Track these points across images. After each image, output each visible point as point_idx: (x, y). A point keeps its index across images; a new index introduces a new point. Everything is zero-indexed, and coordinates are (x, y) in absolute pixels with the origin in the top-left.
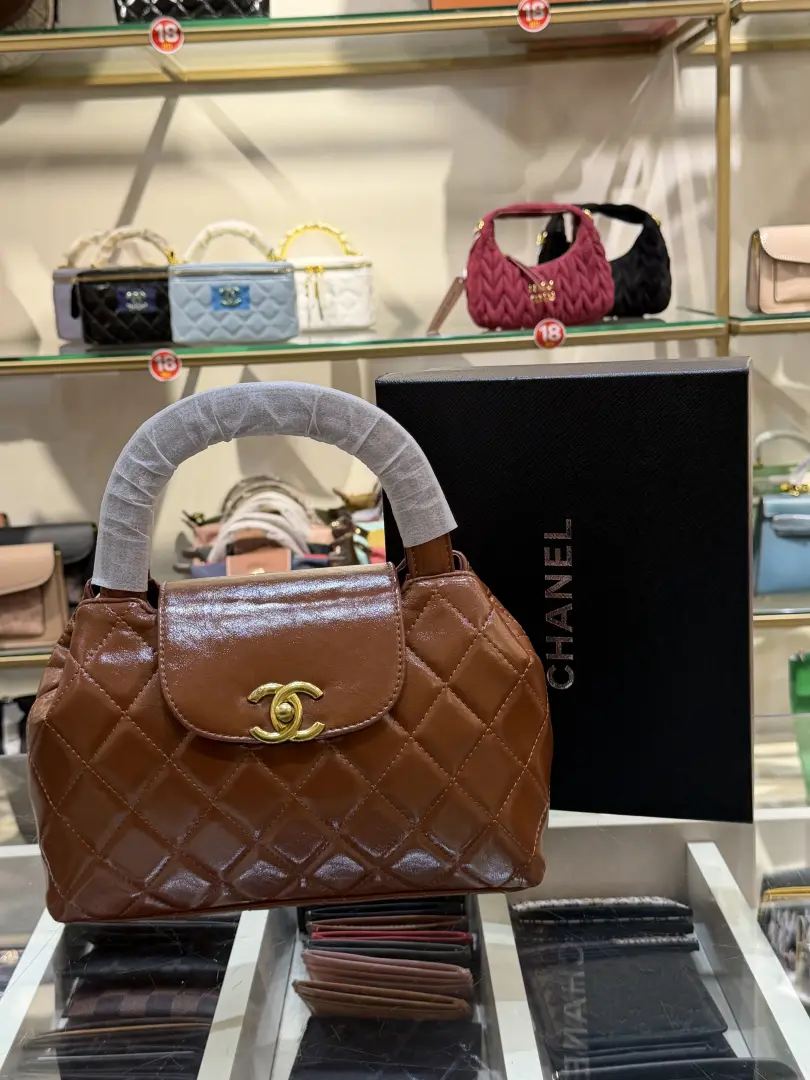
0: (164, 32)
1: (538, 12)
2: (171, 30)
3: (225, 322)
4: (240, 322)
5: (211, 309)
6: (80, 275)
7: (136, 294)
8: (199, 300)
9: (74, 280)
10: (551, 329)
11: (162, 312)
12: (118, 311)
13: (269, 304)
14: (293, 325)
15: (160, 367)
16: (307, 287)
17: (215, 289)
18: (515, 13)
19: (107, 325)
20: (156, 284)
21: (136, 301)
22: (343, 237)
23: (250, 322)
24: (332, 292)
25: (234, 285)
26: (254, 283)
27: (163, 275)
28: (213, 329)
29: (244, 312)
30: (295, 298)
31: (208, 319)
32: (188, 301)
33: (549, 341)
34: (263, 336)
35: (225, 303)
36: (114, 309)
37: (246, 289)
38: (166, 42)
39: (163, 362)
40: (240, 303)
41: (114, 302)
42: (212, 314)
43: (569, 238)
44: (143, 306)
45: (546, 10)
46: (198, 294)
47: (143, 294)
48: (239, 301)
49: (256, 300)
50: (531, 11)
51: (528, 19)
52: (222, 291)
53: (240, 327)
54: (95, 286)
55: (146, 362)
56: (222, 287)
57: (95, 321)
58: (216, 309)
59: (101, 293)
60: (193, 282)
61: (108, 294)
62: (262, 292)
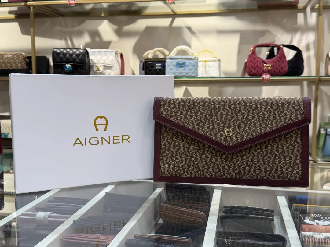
3: (179, 71)
4: (182, 71)
6: (145, 59)
7: (158, 64)
8: (173, 65)
9: (144, 61)
10: (267, 77)
11: (164, 69)
12: (154, 69)
13: (190, 67)
14: (196, 73)
16: (203, 66)
17: (177, 63)
19: (150, 72)
20: (163, 62)
21: (158, 66)
22: (214, 54)
23: (185, 71)
24: (209, 67)
25: (182, 62)
26: (187, 61)
27: (164, 60)
28: (176, 72)
29: (184, 69)
30: (197, 66)
31: (174, 70)
32: (170, 65)
33: (266, 79)
34: (188, 75)
35: (179, 66)
36: (152, 68)
37: (185, 63)
40: (183, 66)
41: (153, 66)
42: (176, 69)
43: (276, 54)
44: (160, 68)
46: (173, 64)
47: (160, 65)
48: (182, 66)
49: (187, 65)
52: (179, 63)
53: (182, 73)
54: (148, 62)
57: (147, 71)
58: (177, 68)
59: (150, 64)
60: (172, 61)
61: (152, 64)
62: (189, 64)
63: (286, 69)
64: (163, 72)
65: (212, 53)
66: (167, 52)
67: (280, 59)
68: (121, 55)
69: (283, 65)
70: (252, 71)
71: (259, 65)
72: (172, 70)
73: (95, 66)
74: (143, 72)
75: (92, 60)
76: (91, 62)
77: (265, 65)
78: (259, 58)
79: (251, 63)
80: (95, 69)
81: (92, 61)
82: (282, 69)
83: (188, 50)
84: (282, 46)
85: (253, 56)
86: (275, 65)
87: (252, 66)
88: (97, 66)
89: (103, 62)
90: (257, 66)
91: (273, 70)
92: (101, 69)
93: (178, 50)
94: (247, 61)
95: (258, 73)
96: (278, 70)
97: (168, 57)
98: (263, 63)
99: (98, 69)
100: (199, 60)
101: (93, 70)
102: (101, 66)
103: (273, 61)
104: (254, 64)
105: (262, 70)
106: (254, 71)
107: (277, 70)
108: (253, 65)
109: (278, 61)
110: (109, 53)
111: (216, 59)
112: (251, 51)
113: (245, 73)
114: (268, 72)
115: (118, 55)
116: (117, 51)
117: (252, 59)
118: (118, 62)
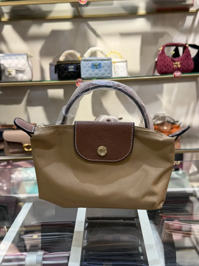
3: (95, 72)
4: (98, 72)
5: (91, 69)
6: (58, 62)
8: (89, 67)
9: (56, 64)
10: (178, 74)
11: (78, 71)
12: (67, 71)
13: (106, 68)
14: (111, 73)
15: (79, 83)
17: (92, 64)
19: (64, 74)
21: (71, 68)
23: (101, 72)
24: (118, 68)
25: (97, 63)
26: (102, 62)
27: (78, 62)
28: (92, 74)
29: (100, 70)
31: (90, 71)
32: (85, 67)
34: (104, 76)
35: (95, 67)
36: (65, 71)
37: (100, 64)
39: (80, 82)
41: (66, 69)
44: (73, 70)
46: (88, 65)
47: (73, 67)
48: (98, 67)
49: (102, 67)
52: (94, 65)
53: (98, 74)
54: (61, 65)
55: (75, 82)
56: (94, 63)
57: (61, 74)
58: (93, 69)
60: (87, 62)
61: (65, 67)
62: (104, 65)
63: (192, 66)
64: (77, 75)
65: (119, 54)
66: (78, 55)
67: (187, 57)
68: (30, 59)
69: (190, 63)
70: (163, 69)
71: (169, 64)
72: (87, 71)
73: (6, 71)
74: (56, 76)
75: (3, 65)
76: (2, 67)
77: (174, 63)
78: (168, 57)
79: (162, 62)
80: (7, 74)
82: (189, 66)
83: (102, 52)
84: (187, 46)
85: (163, 55)
86: (183, 64)
87: (163, 65)
88: (9, 70)
89: (15, 66)
90: (168, 65)
91: (181, 68)
92: (13, 73)
93: (93, 51)
94: (157, 60)
95: (168, 71)
96: (186, 68)
97: (83, 58)
98: (172, 62)
99: (10, 74)
100: (113, 61)
101: (5, 75)
102: (13, 70)
103: (181, 60)
104: (165, 63)
105: (172, 68)
106: (165, 70)
108: (164, 64)
109: (186, 59)
110: (20, 57)
111: (124, 60)
112: (160, 50)
113: (154, 72)
114: (178, 69)
115: (29, 58)
116: (29, 55)
117: (162, 58)
118: (29, 66)
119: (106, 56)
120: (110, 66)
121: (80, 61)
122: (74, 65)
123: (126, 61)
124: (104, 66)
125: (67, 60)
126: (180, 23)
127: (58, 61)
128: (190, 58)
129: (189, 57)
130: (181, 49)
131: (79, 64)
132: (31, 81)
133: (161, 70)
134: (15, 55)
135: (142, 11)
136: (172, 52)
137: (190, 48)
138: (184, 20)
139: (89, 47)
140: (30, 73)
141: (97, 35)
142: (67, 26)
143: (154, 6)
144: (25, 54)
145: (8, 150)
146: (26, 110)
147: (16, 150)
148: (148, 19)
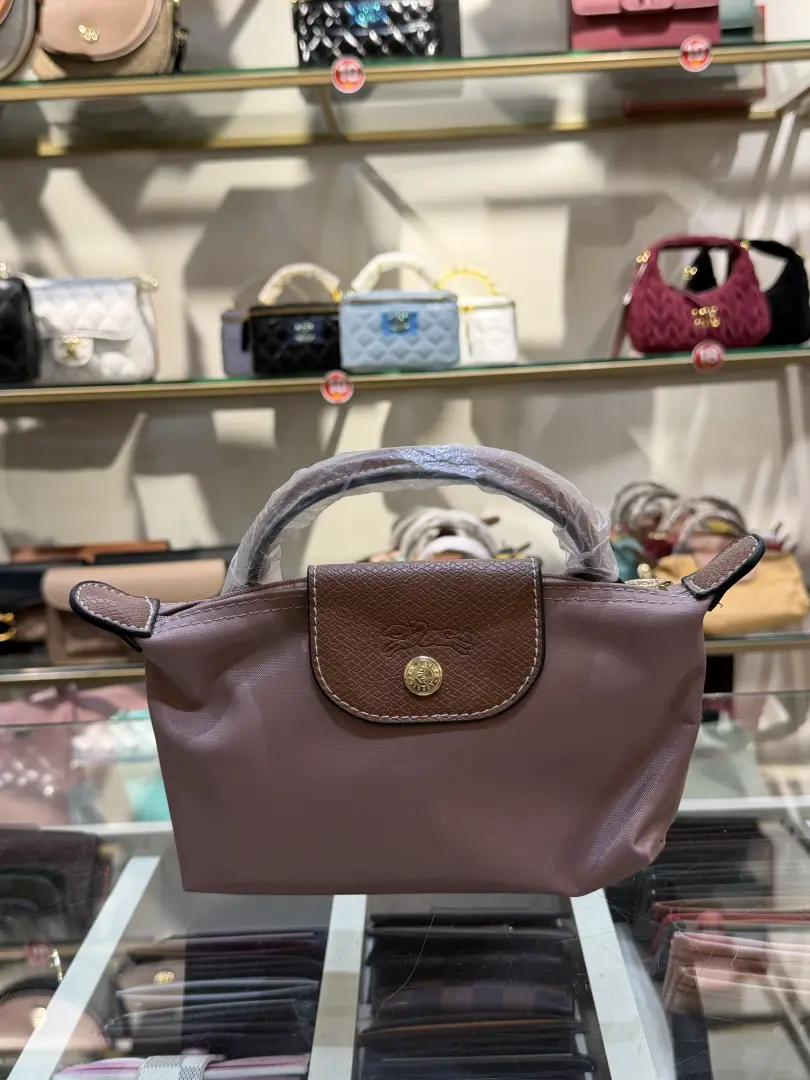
0: (347, 72)
1: (700, 52)
2: (353, 71)
3: (393, 347)
4: (407, 346)
5: (380, 335)
6: (253, 309)
7: (304, 327)
8: (372, 327)
9: (244, 315)
10: (710, 352)
11: (328, 343)
12: (287, 342)
13: (436, 330)
14: (456, 351)
15: (333, 389)
17: (385, 316)
18: (675, 54)
19: (278, 355)
20: (327, 316)
21: (304, 332)
22: (490, 280)
23: (418, 347)
24: (481, 329)
25: (405, 312)
26: (422, 310)
27: (332, 309)
28: (383, 353)
29: (413, 338)
30: (457, 325)
31: (377, 344)
32: (357, 328)
33: (706, 363)
34: (431, 359)
35: (394, 328)
36: (282, 341)
37: (413, 316)
38: (348, 82)
39: (336, 383)
40: (408, 330)
41: (285, 334)
42: (382, 340)
44: (311, 338)
45: (707, 52)
46: (368, 321)
47: (310, 326)
48: (407, 326)
49: (422, 326)
50: (694, 53)
51: (690, 59)
52: (390, 318)
53: (407, 352)
54: (266, 320)
55: (319, 385)
56: (393, 313)
57: (263, 351)
58: (386, 334)
59: (272, 327)
60: (364, 310)
61: (278, 328)
62: (430, 319)
63: (764, 323)
64: (325, 355)
65: (485, 278)
66: (331, 282)
67: (745, 287)
68: (150, 298)
69: (755, 311)
70: (652, 331)
71: (676, 315)
72: (365, 342)
73: (56, 344)
74: (246, 360)
75: (44, 320)
76: (41, 328)
77: (693, 313)
78: (672, 288)
79: (646, 305)
80: (59, 353)
81: (44, 323)
82: (753, 322)
83: (420, 272)
84: (744, 245)
85: (653, 282)
86: (730, 312)
87: (652, 319)
88: (67, 341)
89: (90, 326)
90: (671, 318)
91: (723, 331)
92: (85, 352)
93: (384, 269)
94: (632, 300)
95: (673, 343)
96: (741, 329)
97: (350, 295)
98: (686, 307)
99: (71, 354)
100: (462, 302)
101: (52, 358)
102: (83, 341)
103: (722, 299)
104: (660, 310)
105: (686, 332)
106: (659, 337)
107: (736, 326)
108: (655, 314)
109: (739, 296)
110: (111, 290)
111: (503, 300)
112: (640, 264)
113: (619, 344)
114: (711, 335)
115: (144, 296)
116: (142, 282)
117: (649, 291)
118: (145, 322)
119: (436, 285)
120: (451, 326)
121: (337, 305)
122: (314, 319)
123: (513, 304)
124: (429, 325)
125: (289, 300)
126: (716, 161)
127: (252, 304)
128: (756, 295)
129: (753, 287)
130: (720, 260)
131: (334, 318)
132: (150, 381)
133: (646, 340)
134: (91, 283)
135: (571, 116)
136: (686, 271)
137: (755, 256)
138: (730, 147)
139: (372, 252)
140: (150, 353)
141: (402, 208)
142: (287, 173)
143: (617, 97)
144: (127, 280)
145: (63, 641)
146: (132, 491)
147: (94, 644)
148: (595, 148)
